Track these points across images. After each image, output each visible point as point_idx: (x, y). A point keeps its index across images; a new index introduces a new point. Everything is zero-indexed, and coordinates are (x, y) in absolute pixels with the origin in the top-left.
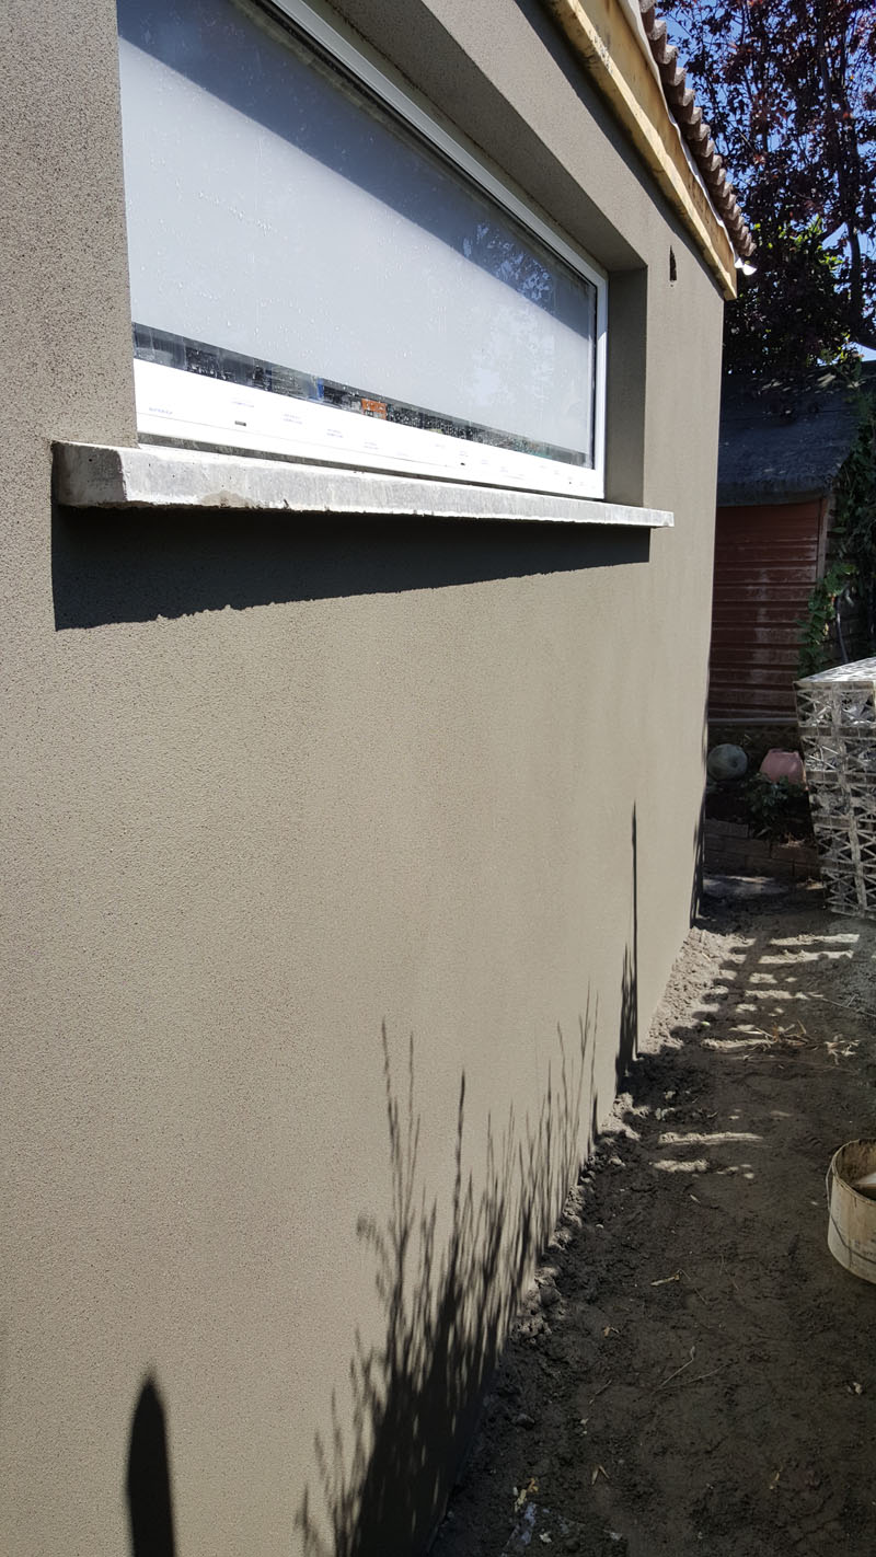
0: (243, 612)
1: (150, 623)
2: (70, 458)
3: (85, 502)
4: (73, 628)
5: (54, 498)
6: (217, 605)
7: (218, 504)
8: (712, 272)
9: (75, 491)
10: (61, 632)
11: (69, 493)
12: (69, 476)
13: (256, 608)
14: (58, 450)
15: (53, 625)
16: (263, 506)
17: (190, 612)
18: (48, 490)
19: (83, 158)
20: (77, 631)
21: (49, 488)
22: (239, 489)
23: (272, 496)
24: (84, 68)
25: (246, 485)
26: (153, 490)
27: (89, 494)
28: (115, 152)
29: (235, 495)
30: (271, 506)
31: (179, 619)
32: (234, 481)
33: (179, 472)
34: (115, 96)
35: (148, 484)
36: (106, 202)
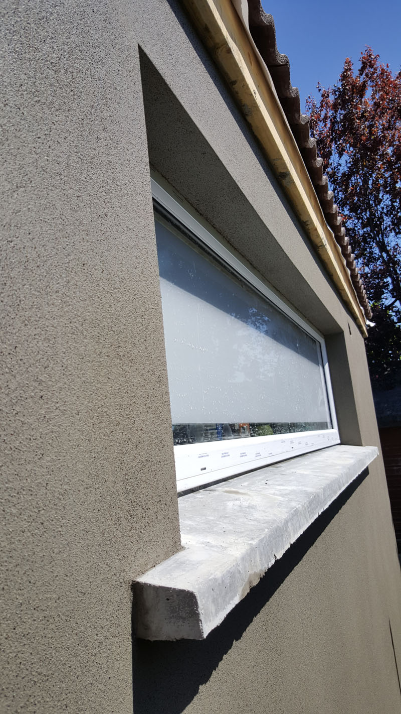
2: (149, 599)
3: (163, 638)
5: (134, 634)
8: (359, 327)
9: (154, 627)
11: (147, 628)
14: (138, 589)
16: (267, 570)
18: (130, 630)
19: (144, 347)
21: (130, 626)
22: (256, 566)
23: (269, 557)
24: (143, 289)
25: (258, 559)
26: (216, 612)
28: (160, 339)
29: (255, 574)
30: (270, 566)
32: (253, 561)
33: (227, 581)
34: (159, 304)
35: (213, 608)
36: (158, 373)
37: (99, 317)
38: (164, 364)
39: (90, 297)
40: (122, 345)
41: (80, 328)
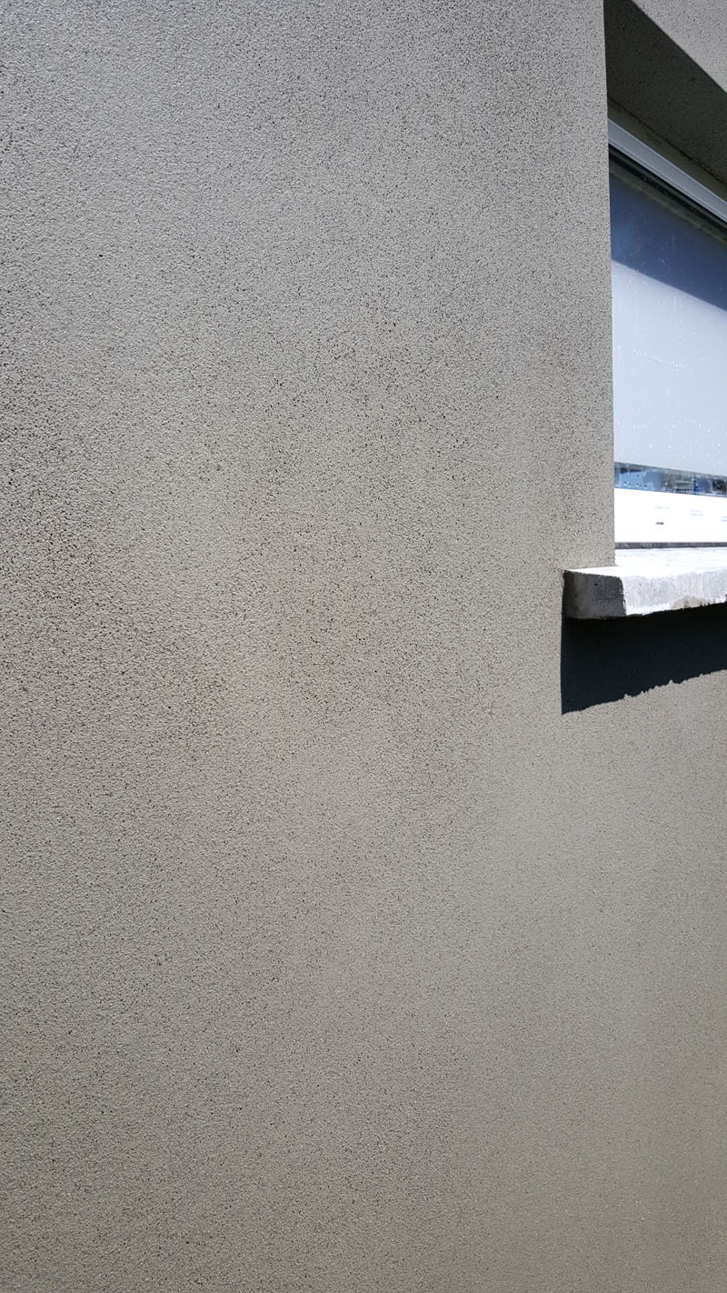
0: (681, 685)
1: (620, 701)
2: (579, 585)
3: (590, 616)
4: (572, 711)
5: (564, 613)
6: (664, 682)
7: (683, 607)
9: (582, 608)
10: (565, 715)
11: (576, 609)
12: (576, 596)
13: (690, 680)
14: (569, 577)
15: (560, 710)
16: (711, 603)
17: (646, 690)
19: (588, 356)
20: (574, 713)
21: (561, 606)
22: (696, 592)
23: (717, 593)
25: (701, 587)
26: (642, 604)
27: (593, 609)
29: (693, 597)
30: (717, 602)
31: (639, 696)
32: (693, 586)
33: (658, 586)
35: (639, 599)
36: (601, 385)
37: (545, 325)
38: (610, 375)
39: (538, 305)
40: (565, 353)
41: (528, 336)
